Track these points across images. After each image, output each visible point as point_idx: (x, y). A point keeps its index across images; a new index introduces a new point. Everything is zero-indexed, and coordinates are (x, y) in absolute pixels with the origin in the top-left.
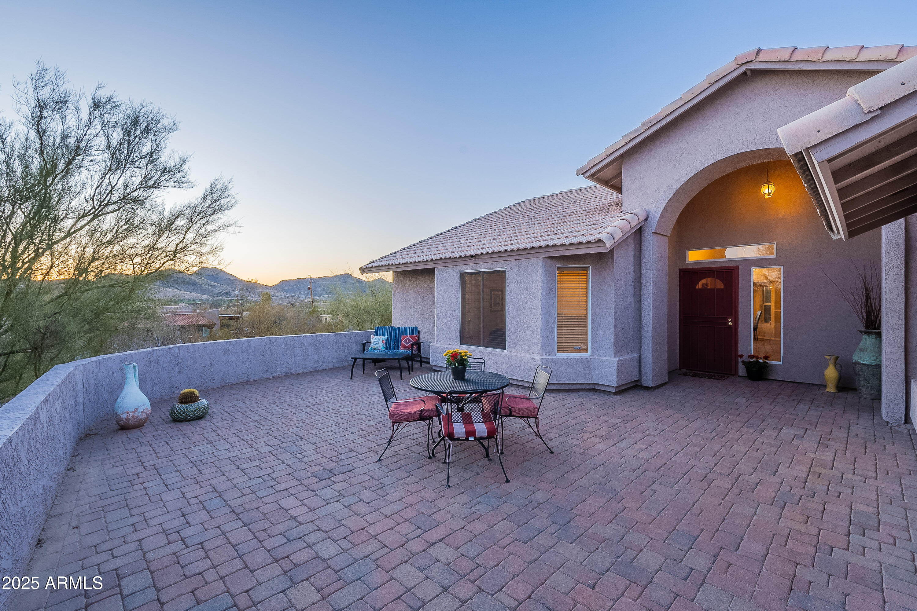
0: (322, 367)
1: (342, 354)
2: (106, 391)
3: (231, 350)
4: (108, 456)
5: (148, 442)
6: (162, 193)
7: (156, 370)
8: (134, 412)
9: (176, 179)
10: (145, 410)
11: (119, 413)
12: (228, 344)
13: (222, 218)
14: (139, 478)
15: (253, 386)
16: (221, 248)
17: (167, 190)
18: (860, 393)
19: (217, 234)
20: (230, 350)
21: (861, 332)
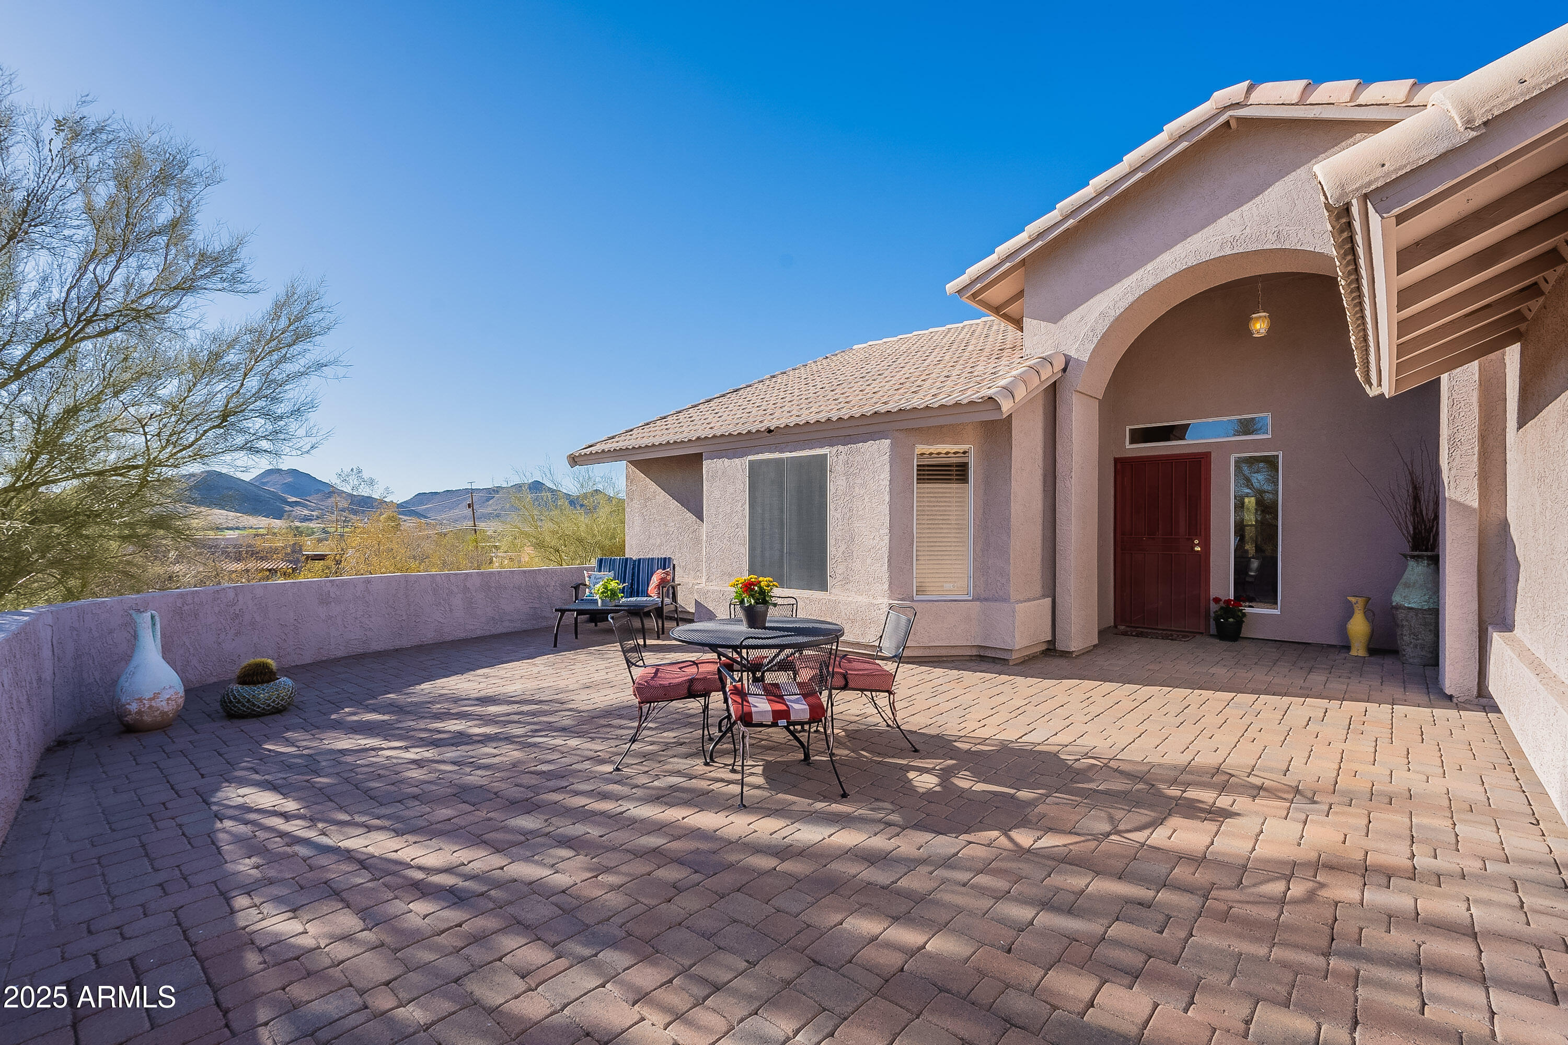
0: (500, 629)
1: (537, 606)
2: (96, 664)
3: (334, 596)
4: (104, 776)
5: (181, 751)
6: (200, 302)
7: (192, 629)
8: (153, 699)
9: (225, 276)
10: (174, 697)
11: (123, 700)
12: (329, 584)
13: (313, 351)
14: (167, 809)
15: (375, 660)
16: (312, 406)
17: (210, 295)
18: (1404, 655)
19: (304, 381)
20: (332, 595)
21: (1405, 556)
